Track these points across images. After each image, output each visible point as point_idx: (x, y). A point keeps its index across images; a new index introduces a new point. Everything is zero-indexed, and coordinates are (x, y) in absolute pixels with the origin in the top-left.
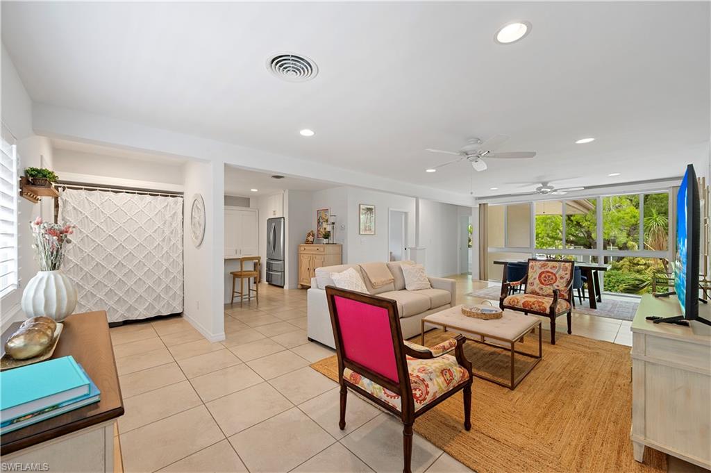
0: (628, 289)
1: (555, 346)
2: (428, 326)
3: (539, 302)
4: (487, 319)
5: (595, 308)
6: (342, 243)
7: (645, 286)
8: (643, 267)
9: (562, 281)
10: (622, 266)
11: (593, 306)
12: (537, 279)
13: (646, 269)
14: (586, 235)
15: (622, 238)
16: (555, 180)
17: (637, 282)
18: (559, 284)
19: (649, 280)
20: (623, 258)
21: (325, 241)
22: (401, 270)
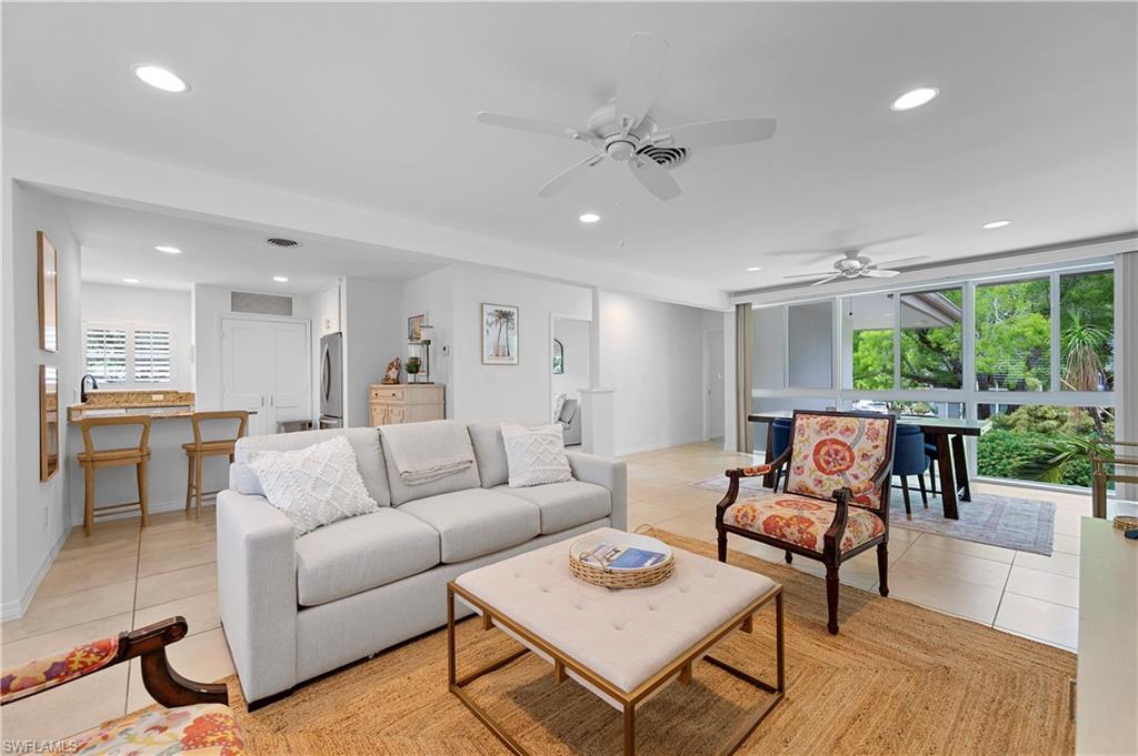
0: (1025, 467)
1: (837, 640)
2: (463, 606)
3: (802, 519)
4: (618, 589)
5: (956, 518)
6: (444, 382)
7: (1060, 462)
8: (1055, 423)
9: (865, 464)
10: (1015, 421)
11: (951, 512)
12: (811, 457)
13: (1058, 427)
14: (952, 368)
15: (1017, 371)
16: (873, 244)
17: (1044, 453)
18: (858, 472)
19: (1068, 450)
20: (1018, 406)
21: (411, 377)
22: (500, 438)
